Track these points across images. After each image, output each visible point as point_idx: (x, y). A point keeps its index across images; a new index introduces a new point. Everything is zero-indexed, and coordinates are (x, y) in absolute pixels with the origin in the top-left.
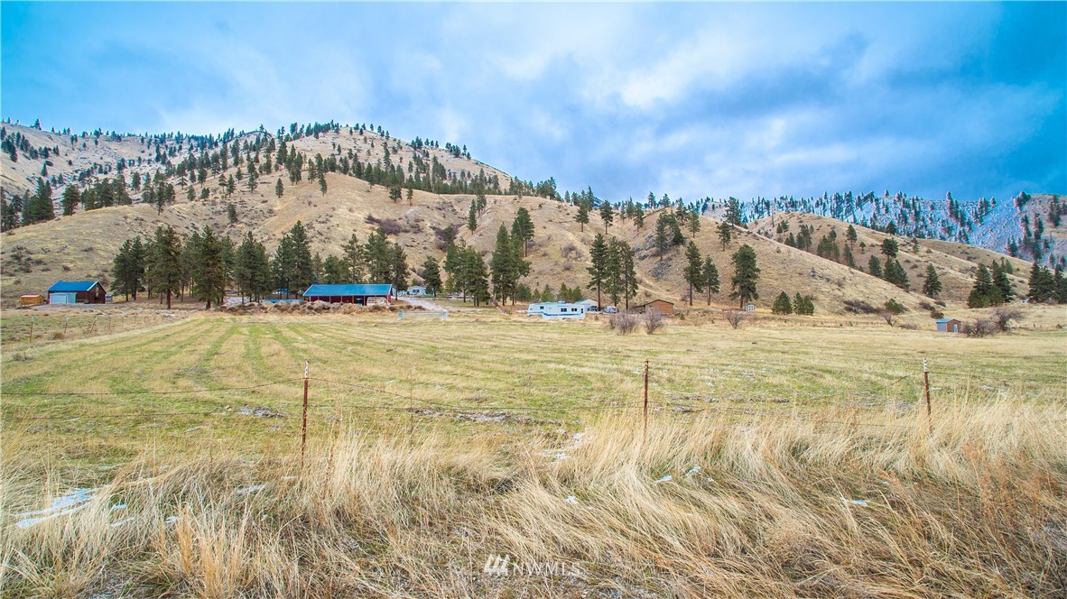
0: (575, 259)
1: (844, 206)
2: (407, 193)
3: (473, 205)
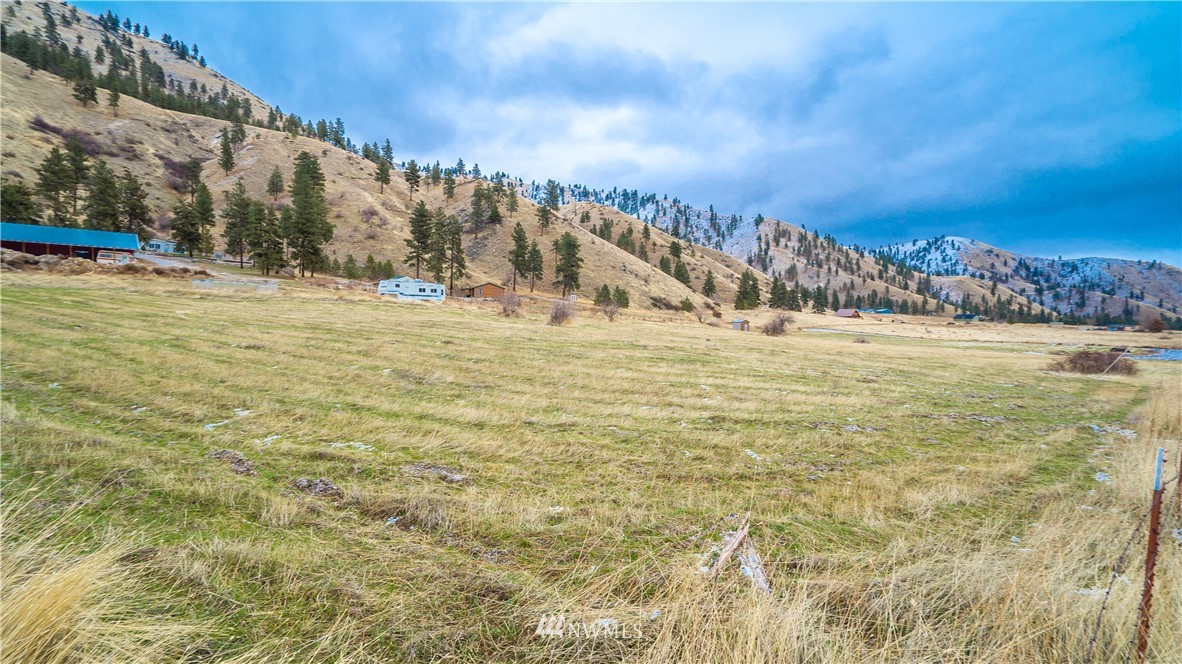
0: (380, 226)
1: (630, 202)
2: (108, 97)
3: (225, 135)
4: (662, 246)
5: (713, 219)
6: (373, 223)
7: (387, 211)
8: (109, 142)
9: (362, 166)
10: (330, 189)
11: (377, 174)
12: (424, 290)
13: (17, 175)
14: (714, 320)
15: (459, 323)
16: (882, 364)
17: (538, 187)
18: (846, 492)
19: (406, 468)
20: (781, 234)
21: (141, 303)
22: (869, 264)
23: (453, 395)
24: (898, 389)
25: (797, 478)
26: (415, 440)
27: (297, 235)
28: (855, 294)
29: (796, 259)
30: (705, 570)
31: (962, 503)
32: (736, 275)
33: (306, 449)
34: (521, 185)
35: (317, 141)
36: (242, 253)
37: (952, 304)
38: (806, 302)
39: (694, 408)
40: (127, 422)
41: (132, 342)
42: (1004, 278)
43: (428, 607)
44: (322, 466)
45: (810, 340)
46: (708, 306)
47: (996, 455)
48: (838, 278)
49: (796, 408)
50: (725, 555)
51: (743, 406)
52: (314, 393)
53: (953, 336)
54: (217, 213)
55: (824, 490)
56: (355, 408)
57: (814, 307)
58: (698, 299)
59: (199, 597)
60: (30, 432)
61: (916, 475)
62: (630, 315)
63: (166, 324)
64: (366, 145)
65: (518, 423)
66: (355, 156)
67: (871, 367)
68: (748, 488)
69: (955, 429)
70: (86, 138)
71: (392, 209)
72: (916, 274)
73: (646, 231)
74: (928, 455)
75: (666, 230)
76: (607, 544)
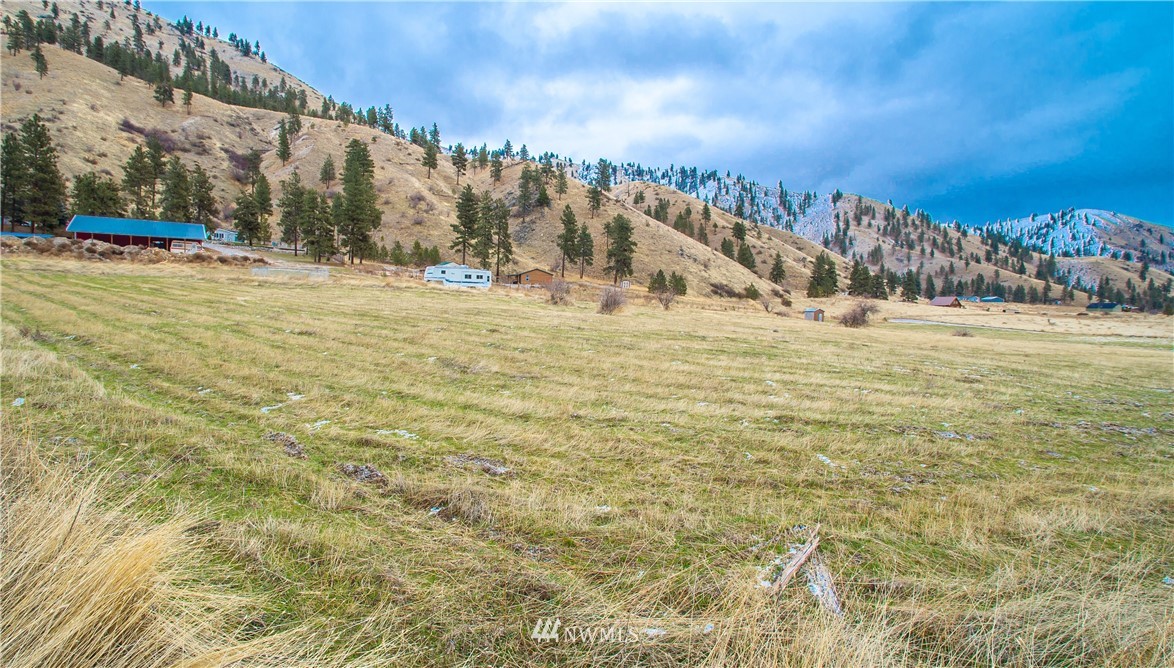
0: (427, 212)
1: (689, 180)
2: (183, 96)
3: (283, 127)
4: (724, 227)
5: (783, 196)
6: (420, 209)
7: (433, 196)
8: (183, 139)
9: (410, 151)
10: (379, 176)
11: (424, 158)
12: (470, 277)
13: (108, 173)
14: (783, 309)
15: (505, 311)
16: (989, 362)
17: (588, 166)
18: (939, 508)
19: (449, 459)
20: (863, 212)
21: (207, 290)
22: (974, 243)
23: (498, 386)
24: (1010, 391)
25: (879, 490)
26: (459, 430)
27: (347, 222)
28: (955, 280)
29: (881, 239)
30: (767, 584)
31: (1092, 531)
32: (809, 259)
33: (353, 435)
34: (571, 165)
35: (367, 128)
36: (296, 241)
37: (1085, 290)
38: (893, 289)
39: (758, 406)
40: (194, 402)
41: (199, 327)
42: (1159, 258)
43: (469, 601)
44: (368, 453)
45: (898, 332)
46: (776, 293)
47: (1145, 474)
48: (934, 261)
49: (881, 410)
50: (789, 570)
51: (815, 405)
52: (361, 380)
53: (1085, 330)
54: (275, 202)
55: (912, 505)
56: (400, 395)
57: (903, 294)
58: (764, 286)
59: (254, 572)
60: (115, 409)
61: (1031, 494)
62: (687, 304)
63: (228, 311)
64: (414, 130)
65: (565, 416)
66: (403, 141)
67: (974, 364)
68: (820, 497)
69: (1085, 441)
70: (164, 136)
71: (439, 194)
72: (1035, 255)
73: (706, 211)
74: (1048, 471)
75: (729, 210)
76: (657, 549)
